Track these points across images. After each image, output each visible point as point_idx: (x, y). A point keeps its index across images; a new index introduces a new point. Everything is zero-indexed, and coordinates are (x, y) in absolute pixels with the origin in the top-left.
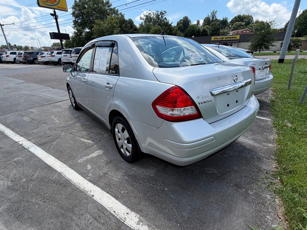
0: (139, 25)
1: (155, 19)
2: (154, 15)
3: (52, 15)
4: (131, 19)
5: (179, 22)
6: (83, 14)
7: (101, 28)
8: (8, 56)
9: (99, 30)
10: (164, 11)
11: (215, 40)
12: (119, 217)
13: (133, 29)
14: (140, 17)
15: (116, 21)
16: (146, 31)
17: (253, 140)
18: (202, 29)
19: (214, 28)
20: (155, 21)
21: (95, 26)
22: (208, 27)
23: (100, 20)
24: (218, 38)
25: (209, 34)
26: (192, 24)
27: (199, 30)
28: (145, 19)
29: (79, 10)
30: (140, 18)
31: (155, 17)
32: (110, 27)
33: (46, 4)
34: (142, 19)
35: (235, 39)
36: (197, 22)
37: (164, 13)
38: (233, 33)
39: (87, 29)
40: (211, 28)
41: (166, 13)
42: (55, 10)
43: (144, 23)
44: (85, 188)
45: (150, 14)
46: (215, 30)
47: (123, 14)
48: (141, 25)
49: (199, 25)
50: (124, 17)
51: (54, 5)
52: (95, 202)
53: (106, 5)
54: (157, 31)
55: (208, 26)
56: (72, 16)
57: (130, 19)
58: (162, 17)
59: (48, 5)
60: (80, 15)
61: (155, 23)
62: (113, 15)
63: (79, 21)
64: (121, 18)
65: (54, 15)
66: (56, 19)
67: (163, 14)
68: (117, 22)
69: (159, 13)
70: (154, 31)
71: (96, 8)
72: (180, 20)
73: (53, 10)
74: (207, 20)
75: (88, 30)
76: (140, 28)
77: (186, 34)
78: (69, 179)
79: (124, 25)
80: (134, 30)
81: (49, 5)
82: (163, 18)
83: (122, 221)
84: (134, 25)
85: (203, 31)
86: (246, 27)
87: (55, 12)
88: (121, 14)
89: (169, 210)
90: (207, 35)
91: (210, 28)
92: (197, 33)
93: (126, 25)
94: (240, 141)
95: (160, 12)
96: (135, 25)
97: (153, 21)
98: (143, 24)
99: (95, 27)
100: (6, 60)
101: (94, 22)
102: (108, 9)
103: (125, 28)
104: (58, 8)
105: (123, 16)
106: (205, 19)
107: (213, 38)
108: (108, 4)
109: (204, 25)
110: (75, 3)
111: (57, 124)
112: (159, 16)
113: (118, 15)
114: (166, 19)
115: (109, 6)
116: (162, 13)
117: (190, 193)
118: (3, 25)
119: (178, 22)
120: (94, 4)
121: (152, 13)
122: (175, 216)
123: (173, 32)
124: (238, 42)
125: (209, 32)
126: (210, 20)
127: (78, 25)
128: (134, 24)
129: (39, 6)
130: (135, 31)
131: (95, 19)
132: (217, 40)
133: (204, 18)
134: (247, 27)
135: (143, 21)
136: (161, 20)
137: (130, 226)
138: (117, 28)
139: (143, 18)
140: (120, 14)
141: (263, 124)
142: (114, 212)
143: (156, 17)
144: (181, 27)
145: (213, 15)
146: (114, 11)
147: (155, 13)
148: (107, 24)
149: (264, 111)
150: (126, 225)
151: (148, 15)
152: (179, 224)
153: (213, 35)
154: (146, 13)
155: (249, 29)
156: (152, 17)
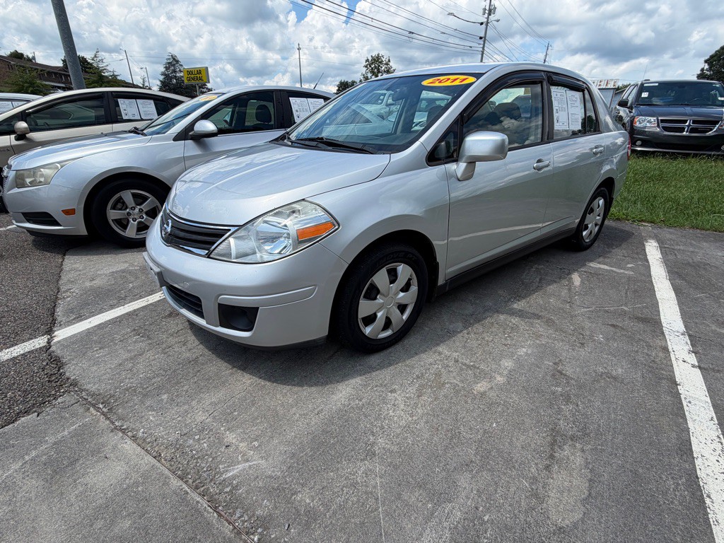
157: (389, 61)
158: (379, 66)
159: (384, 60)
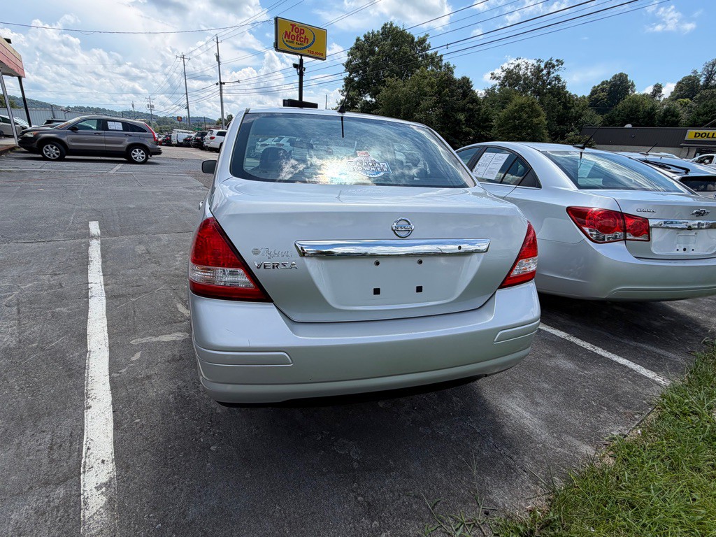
0: (483, 92)
1: (528, 77)
2: (527, 69)
3: (295, 66)
4: (467, 77)
5: (598, 86)
6: (366, 64)
7: (394, 95)
8: (212, 138)
9: (389, 99)
10: (557, 61)
11: (700, 138)
12: (85, 462)
13: (466, 100)
14: (492, 74)
15: (433, 80)
16: (499, 106)
17: (546, 420)
18: (665, 107)
19: (704, 107)
20: (527, 84)
21: (384, 90)
22: (686, 104)
23: (396, 78)
24: (710, 135)
25: (683, 121)
26: (636, 93)
27: (653, 109)
28: (504, 78)
29: (361, 58)
30: (491, 76)
31: (529, 74)
32: (415, 93)
33: (289, 47)
34: (494, 78)
36: (654, 90)
37: (556, 63)
39: (369, 96)
40: (694, 105)
41: (562, 64)
42: (303, 57)
43: (498, 87)
44: (93, 389)
45: (518, 65)
46: (707, 113)
47: (451, 66)
48: (490, 93)
49: (660, 97)
50: (453, 73)
51: (303, 48)
52: (81, 419)
53: (419, 46)
54: (525, 108)
55: (686, 100)
56: (345, 68)
57: (464, 78)
58: (549, 73)
59: (292, 48)
60: (360, 67)
61: (527, 86)
62: (430, 68)
63: (356, 79)
64: (445, 75)
65: (299, 67)
66: (301, 75)
67: (553, 66)
68: (433, 83)
69: (542, 66)
70: (516, 106)
71: (395, 53)
72: (603, 83)
73: (300, 57)
74: (687, 85)
75: (368, 99)
76: (485, 97)
77: (610, 117)
78: (88, 365)
79: (447, 89)
80: (468, 103)
81: (294, 48)
82: (552, 75)
83: (82, 470)
84: (471, 90)
85: (665, 113)
87: (301, 61)
88: (447, 66)
89: (175, 489)
90: (676, 124)
91: (691, 107)
92: (644, 118)
93: (452, 91)
94: (504, 407)
95: (545, 61)
96: (473, 92)
97: (522, 82)
98: (495, 89)
99: (384, 92)
100: (209, 146)
101: (385, 81)
102: (421, 56)
103: (448, 96)
104: (309, 54)
105: (449, 69)
106: (683, 80)
107: (691, 134)
108: (422, 44)
109: (675, 96)
110: (356, 44)
111: (171, 269)
112: (542, 70)
113: (440, 67)
114: (557, 78)
115: (424, 49)
116: (550, 64)
117: (248, 475)
118: (224, 83)
119: (595, 87)
120: (392, 45)
121: (523, 63)
122: (171, 507)
123: (572, 110)
125: (684, 116)
126: (698, 86)
127: (352, 86)
128: (473, 88)
129: (277, 49)
130: (472, 103)
131: (387, 77)
132: (706, 139)
133: (680, 80)
135: (496, 82)
136: (544, 82)
137: (82, 484)
138: (430, 96)
139: (497, 76)
140: (445, 65)
141: (627, 387)
142: (89, 449)
143: (533, 75)
144: (602, 99)
145: (711, 71)
146: (435, 60)
147: (533, 65)
148: (409, 86)
149: (673, 356)
150: (80, 478)
151: (513, 70)
152: (160, 525)
153: (694, 125)
154: (509, 64)
156: (521, 73)
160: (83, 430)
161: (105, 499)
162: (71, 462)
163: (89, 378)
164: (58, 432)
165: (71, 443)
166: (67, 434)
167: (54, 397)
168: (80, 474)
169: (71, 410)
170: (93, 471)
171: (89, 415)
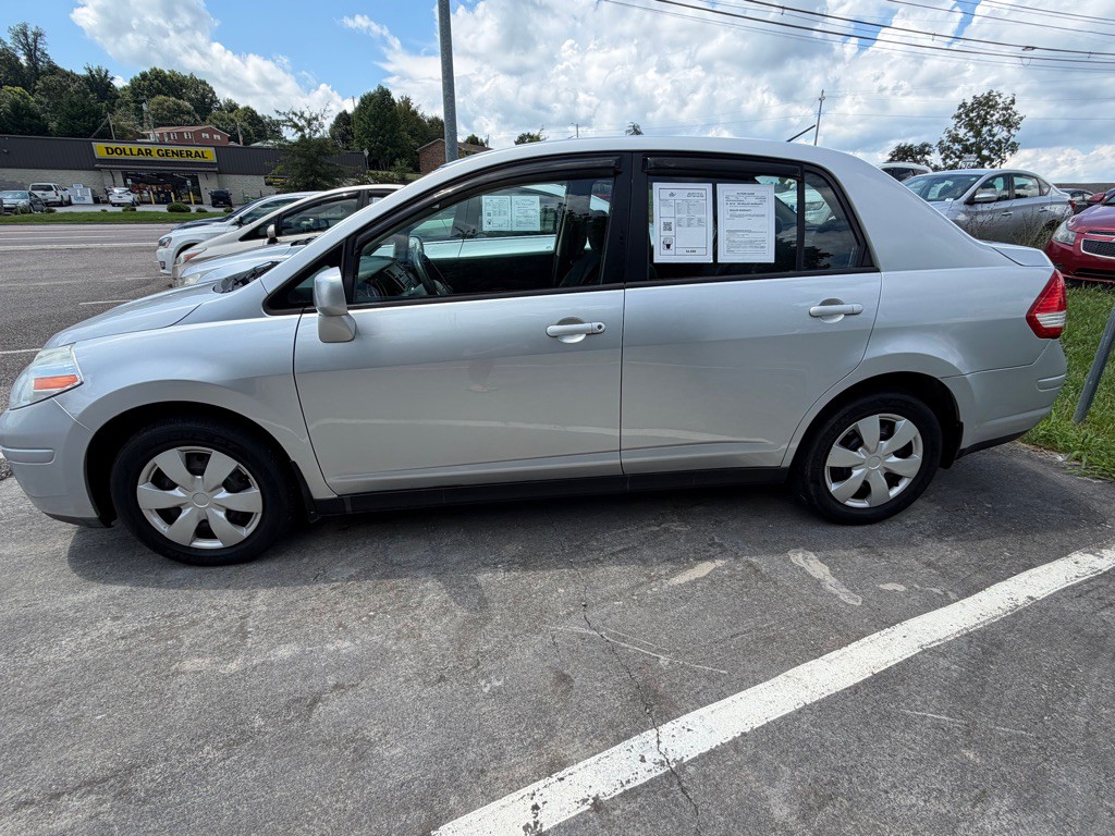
12: (1092, 574)
24: (128, 152)
35: (198, 159)
38: (161, 134)
40: (44, 100)
44: (1000, 608)
55: (18, 89)
83: (1101, 572)
86: (204, 120)
107: (102, 149)
124: (217, 173)
126: (21, 67)
132: (123, 157)
134: (208, 121)
153: (87, 134)
155: (218, 128)
157: (1013, 102)
158: (987, 113)
159: (999, 101)
160: (1064, 590)
161: (1103, 551)
162: (1104, 583)
163: (982, 620)
164: (1089, 609)
165: (1087, 592)
166: (1082, 600)
167: (1051, 643)
168: (1105, 573)
169: (1051, 612)
170: (1092, 565)
171: (1040, 594)
